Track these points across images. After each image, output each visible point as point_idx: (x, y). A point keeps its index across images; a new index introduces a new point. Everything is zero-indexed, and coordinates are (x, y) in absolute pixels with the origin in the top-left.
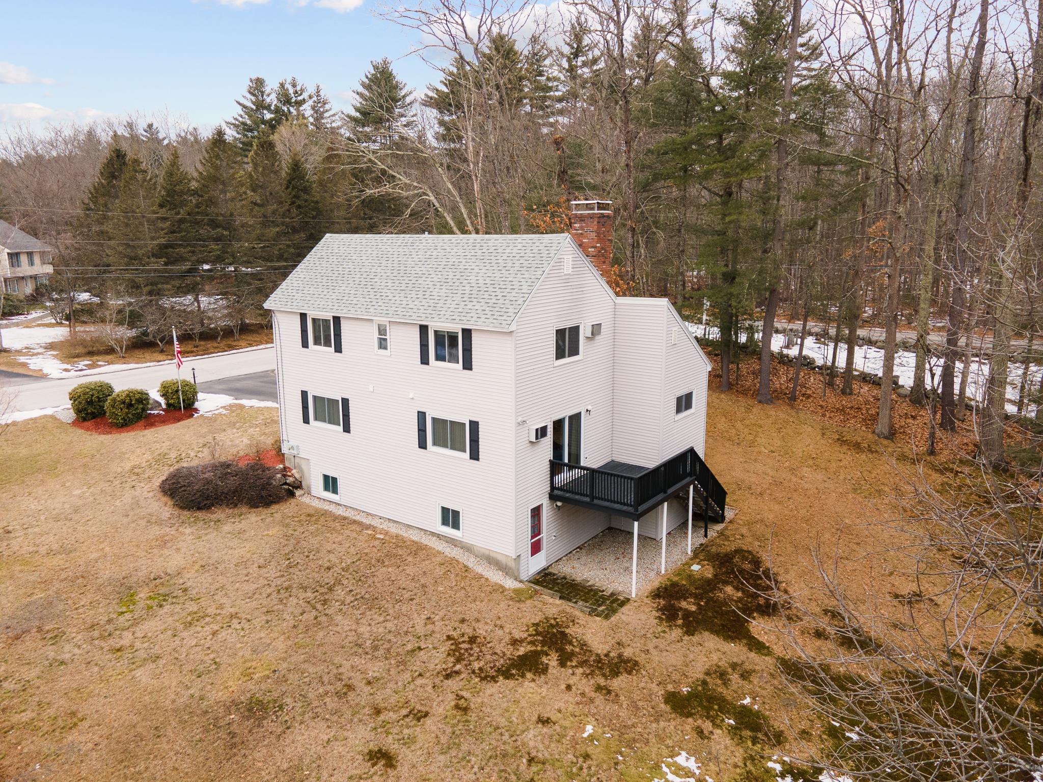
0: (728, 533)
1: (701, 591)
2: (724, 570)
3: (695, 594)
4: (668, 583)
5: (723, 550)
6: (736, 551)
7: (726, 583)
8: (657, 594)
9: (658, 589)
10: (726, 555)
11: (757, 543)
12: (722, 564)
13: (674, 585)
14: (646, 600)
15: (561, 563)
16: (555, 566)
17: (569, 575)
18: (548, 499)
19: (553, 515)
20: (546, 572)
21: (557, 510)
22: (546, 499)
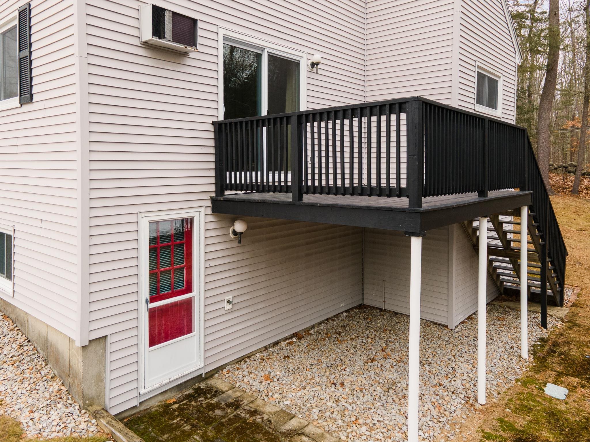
15: (245, 366)
16: (229, 372)
17: (252, 396)
18: (209, 211)
19: (227, 253)
20: (203, 385)
21: (236, 244)
22: (202, 209)
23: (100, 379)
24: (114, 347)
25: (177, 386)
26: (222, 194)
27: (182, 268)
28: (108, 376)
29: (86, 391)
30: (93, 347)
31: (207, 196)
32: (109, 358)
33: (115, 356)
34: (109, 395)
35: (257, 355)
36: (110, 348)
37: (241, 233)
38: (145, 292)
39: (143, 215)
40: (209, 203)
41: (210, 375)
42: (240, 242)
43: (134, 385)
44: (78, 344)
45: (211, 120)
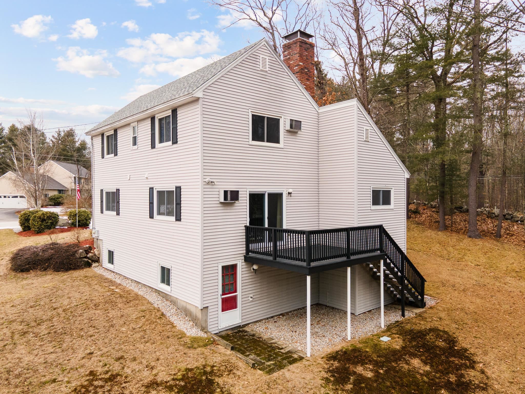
0: (426, 315)
1: (383, 359)
2: (414, 343)
3: (376, 361)
4: (350, 348)
5: (417, 328)
6: (431, 330)
7: (414, 355)
8: (333, 357)
9: (337, 352)
10: (420, 332)
11: (454, 326)
12: (413, 339)
13: (355, 350)
14: (320, 361)
15: (258, 324)
16: (251, 326)
17: (259, 333)
18: (243, 261)
19: (250, 277)
20: (241, 329)
21: (254, 274)
22: (241, 260)
23: (206, 321)
24: (211, 311)
25: (231, 328)
26: (248, 254)
27: (233, 283)
28: (209, 321)
29: (202, 324)
30: (204, 310)
31: (242, 255)
32: (209, 314)
33: (211, 314)
34: (209, 327)
35: (264, 321)
36: (209, 311)
37: (256, 270)
38: (220, 292)
39: (220, 263)
40: (243, 258)
41: (244, 326)
42: (255, 273)
43: (216, 325)
44: (200, 308)
45: (244, 225)
